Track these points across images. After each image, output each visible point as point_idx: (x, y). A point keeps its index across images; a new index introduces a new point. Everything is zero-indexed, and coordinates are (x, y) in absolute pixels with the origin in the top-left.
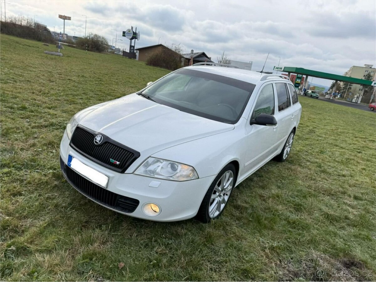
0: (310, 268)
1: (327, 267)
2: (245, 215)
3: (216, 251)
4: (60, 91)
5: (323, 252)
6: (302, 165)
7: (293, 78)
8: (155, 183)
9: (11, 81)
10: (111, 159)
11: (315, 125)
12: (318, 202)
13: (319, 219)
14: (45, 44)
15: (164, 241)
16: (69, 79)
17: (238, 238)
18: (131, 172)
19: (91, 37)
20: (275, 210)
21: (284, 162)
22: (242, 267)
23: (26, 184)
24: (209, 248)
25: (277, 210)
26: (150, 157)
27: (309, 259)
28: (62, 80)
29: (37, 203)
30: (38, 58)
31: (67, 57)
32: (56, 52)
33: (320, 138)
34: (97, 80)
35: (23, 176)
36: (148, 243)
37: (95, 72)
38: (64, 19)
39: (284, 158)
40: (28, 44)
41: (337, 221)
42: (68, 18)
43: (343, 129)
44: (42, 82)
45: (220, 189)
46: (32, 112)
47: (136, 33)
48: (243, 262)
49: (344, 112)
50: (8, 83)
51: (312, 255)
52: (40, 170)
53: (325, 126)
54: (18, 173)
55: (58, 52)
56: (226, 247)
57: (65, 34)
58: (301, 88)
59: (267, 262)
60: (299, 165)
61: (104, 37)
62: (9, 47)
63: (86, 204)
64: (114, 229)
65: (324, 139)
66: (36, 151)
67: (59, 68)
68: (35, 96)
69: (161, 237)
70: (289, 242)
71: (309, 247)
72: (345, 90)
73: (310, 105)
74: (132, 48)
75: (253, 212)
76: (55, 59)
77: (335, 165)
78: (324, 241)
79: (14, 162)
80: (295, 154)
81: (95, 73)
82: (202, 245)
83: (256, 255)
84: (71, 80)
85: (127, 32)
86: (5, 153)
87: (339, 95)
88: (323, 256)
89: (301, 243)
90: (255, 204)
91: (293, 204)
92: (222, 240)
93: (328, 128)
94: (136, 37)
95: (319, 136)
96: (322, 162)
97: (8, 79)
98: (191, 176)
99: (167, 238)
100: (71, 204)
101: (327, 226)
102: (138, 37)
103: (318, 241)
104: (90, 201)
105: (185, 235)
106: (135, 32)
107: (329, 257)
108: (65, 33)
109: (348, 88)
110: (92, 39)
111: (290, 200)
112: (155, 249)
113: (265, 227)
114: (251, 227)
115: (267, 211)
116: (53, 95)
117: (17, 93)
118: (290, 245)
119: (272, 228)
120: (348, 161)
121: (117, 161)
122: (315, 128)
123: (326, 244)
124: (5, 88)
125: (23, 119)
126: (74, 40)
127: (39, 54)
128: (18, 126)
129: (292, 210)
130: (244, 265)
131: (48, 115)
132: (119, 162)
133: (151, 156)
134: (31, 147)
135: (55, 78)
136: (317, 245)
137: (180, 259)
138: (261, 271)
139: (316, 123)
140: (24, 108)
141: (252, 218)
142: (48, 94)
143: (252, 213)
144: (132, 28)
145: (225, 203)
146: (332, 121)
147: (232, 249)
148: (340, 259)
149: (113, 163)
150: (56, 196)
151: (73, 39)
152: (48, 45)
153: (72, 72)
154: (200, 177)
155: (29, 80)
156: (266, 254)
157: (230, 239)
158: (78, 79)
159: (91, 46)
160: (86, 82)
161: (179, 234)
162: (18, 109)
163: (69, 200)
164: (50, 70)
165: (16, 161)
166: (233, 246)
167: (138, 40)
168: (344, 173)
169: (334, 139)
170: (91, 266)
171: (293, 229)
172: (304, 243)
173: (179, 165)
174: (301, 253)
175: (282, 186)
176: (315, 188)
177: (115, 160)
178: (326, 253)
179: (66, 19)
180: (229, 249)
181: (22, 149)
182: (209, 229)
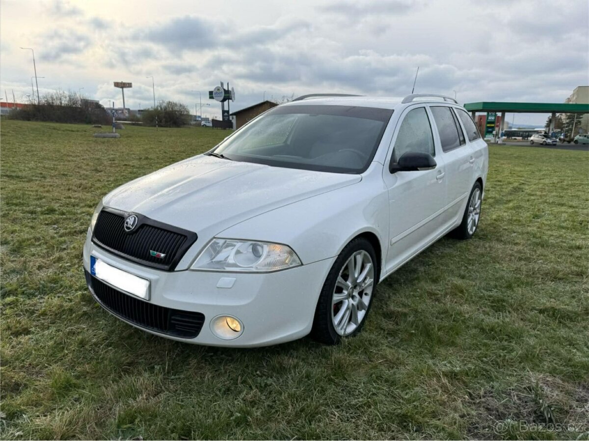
0: (526, 402)
1: (557, 398)
2: (402, 326)
3: (351, 388)
4: (110, 182)
5: (550, 373)
6: (503, 239)
7: (481, 119)
8: (226, 280)
9: (37, 178)
10: (151, 251)
11: (523, 180)
12: (535, 292)
13: (537, 319)
14: (97, 125)
15: (259, 381)
16: (126, 165)
17: (393, 364)
18: (186, 268)
19: (163, 107)
20: (457, 313)
21: (471, 238)
22: (399, 411)
23: (39, 316)
24: (337, 385)
25: (460, 314)
26: (214, 238)
27: (524, 386)
28: (115, 167)
29: (51, 343)
30: (83, 143)
31: (127, 137)
32: (109, 133)
33: (533, 198)
34: (168, 160)
35: (35, 305)
36: (230, 387)
37: (166, 151)
38: (122, 88)
39: (471, 233)
40: (70, 129)
41: (571, 320)
42: (127, 85)
43: (571, 180)
44: (84, 174)
45: (349, 283)
46: (63, 214)
47: (228, 91)
48: (400, 402)
49: (573, 159)
50: (32, 180)
51: (529, 380)
52: (64, 293)
53: (540, 179)
54: (28, 301)
55: (113, 132)
56: (369, 382)
57: (126, 109)
58: (496, 133)
59: (446, 400)
60: (497, 240)
61: (181, 104)
62: (41, 135)
63: (130, 336)
64: (174, 369)
65: (539, 197)
66: (61, 267)
67: (112, 153)
68: (70, 194)
69: (254, 376)
70: (484, 363)
71: (524, 368)
72: (570, 127)
73: (515, 155)
74: (226, 114)
75: (417, 319)
76: (108, 142)
77: (562, 233)
78: (550, 355)
79: (24, 286)
80: (489, 225)
81: (165, 153)
82: (325, 380)
83: (425, 390)
84: (129, 165)
85: (215, 92)
86: (13, 276)
87: (562, 134)
88: (550, 379)
89: (507, 361)
90: (421, 307)
91: (489, 300)
92: (362, 371)
93: (547, 181)
94: (229, 96)
95: (530, 195)
96: (538, 231)
97: (33, 176)
98: (287, 261)
99: (265, 375)
100: (107, 339)
101: (553, 329)
102: (232, 96)
103: (538, 355)
104: (137, 330)
105: (295, 367)
106: (227, 89)
107: (562, 380)
108: (126, 107)
109: (576, 123)
110: (165, 108)
111: (484, 294)
112: (242, 396)
113: (440, 342)
114: (414, 345)
115: (443, 316)
116: (98, 188)
117: (44, 192)
118: (488, 368)
119: (453, 342)
120: (585, 225)
121: (161, 252)
122: (523, 183)
123: (555, 359)
124: (28, 188)
125: (47, 226)
126: (139, 116)
127: (84, 139)
128: (38, 235)
129: (487, 309)
130: (401, 409)
131: (87, 215)
132: (164, 253)
133: (216, 237)
134: (54, 263)
135: (105, 166)
136: (537, 361)
137: (286, 407)
138: (434, 415)
139: (523, 177)
140: (52, 211)
141: (415, 330)
142: (91, 188)
143: (414, 321)
144: (222, 84)
145: (365, 309)
146: (553, 171)
147: (380, 382)
148: (583, 382)
149: (155, 257)
150: (84, 328)
151: (139, 114)
152: (100, 127)
153: (131, 154)
154: (304, 263)
155: (66, 173)
156: (443, 386)
157: (376, 367)
158: (139, 163)
159: (164, 119)
160: (151, 165)
161: (284, 368)
162: (43, 213)
163: (103, 334)
164: (98, 157)
165: (27, 285)
166: (382, 378)
167: (233, 101)
168: (578, 244)
169: (557, 196)
170: (131, 434)
171: (490, 340)
172: (513, 362)
173: (265, 246)
174: (508, 378)
175: (468, 275)
176: (527, 272)
177: (157, 251)
178: (555, 375)
179: (125, 87)
180: (374, 384)
181: (40, 268)
182: (337, 354)
